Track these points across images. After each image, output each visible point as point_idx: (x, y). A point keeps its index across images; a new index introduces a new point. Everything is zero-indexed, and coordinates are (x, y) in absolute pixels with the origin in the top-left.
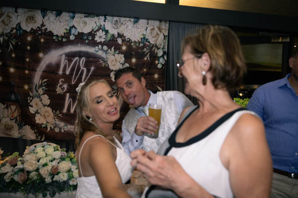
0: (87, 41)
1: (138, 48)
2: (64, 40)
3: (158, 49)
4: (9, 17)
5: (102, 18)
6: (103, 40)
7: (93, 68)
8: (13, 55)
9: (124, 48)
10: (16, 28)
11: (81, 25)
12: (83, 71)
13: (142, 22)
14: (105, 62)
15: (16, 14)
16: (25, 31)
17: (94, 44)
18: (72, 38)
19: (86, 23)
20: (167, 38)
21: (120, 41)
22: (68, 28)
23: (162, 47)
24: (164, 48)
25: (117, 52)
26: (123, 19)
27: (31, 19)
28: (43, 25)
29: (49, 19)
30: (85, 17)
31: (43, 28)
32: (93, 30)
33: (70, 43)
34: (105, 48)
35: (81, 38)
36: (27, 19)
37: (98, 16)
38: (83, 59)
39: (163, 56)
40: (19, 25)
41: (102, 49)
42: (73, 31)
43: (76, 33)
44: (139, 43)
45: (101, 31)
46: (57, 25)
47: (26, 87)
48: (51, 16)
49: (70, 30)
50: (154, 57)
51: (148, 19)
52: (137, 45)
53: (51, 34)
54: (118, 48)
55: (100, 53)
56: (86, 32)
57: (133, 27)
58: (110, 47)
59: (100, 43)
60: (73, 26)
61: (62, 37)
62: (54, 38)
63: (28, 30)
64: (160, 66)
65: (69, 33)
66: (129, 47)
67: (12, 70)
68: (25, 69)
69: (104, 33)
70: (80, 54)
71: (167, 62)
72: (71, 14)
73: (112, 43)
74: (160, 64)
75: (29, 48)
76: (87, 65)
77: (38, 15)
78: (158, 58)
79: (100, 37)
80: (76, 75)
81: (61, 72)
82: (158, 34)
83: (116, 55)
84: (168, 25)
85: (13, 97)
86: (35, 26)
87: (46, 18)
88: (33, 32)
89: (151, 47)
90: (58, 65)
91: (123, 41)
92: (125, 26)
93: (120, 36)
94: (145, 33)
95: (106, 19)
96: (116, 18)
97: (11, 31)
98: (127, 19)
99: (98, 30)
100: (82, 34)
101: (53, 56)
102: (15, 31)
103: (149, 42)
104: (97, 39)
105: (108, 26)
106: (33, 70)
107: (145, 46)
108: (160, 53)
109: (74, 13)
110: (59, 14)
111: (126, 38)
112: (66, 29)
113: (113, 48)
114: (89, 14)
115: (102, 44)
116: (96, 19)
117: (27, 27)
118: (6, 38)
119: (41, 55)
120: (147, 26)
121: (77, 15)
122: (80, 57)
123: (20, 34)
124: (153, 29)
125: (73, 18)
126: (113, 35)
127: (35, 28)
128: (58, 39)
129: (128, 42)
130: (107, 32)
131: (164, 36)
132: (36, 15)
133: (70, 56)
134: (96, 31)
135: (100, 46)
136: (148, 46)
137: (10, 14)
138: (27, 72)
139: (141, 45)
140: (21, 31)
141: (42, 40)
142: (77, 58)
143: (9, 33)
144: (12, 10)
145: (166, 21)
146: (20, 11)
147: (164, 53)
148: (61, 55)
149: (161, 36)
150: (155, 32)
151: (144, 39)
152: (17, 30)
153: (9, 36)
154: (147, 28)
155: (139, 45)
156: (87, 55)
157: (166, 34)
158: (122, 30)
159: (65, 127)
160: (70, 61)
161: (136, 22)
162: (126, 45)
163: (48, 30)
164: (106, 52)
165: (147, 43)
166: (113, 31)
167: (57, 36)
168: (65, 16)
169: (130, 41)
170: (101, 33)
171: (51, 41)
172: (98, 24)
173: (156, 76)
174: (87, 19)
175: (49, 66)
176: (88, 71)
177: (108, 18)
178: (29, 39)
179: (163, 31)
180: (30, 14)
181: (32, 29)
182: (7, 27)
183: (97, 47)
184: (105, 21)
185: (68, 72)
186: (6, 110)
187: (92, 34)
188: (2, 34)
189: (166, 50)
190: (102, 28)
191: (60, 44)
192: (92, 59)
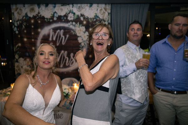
0: (63, 20)
1: (93, 22)
2: (51, 20)
3: (105, 21)
4: (21, 10)
5: (71, 5)
6: (72, 19)
7: (68, 36)
8: (25, 31)
9: (85, 23)
10: (25, 16)
11: (60, 11)
12: (62, 38)
13: (95, 6)
14: (74, 31)
15: (24, 8)
16: (30, 17)
17: (67, 21)
18: (55, 19)
19: (62, 10)
20: (110, 15)
21: (82, 19)
22: (53, 13)
23: (107, 20)
24: (108, 21)
25: (81, 25)
26: (83, 5)
27: (32, 10)
28: (39, 13)
29: (42, 9)
30: (62, 6)
31: (39, 15)
32: (66, 13)
33: (54, 22)
34: (74, 23)
35: (60, 19)
36: (30, 10)
37: (68, 4)
38: (62, 31)
40: (26, 14)
41: (72, 24)
42: (55, 15)
43: (57, 16)
44: (93, 19)
45: (71, 14)
46: (46, 12)
47: (33, 48)
48: (43, 7)
49: (54, 15)
51: (98, 4)
52: (92, 20)
53: (43, 18)
54: (81, 23)
55: (71, 27)
56: (63, 14)
57: (89, 9)
58: (76, 23)
59: (71, 21)
60: (55, 12)
61: (50, 19)
62: (46, 20)
63: (32, 16)
65: (53, 16)
66: (88, 22)
67: (25, 40)
68: (32, 39)
69: (73, 14)
70: (60, 28)
72: (54, 5)
73: (77, 20)
75: (33, 27)
76: (65, 34)
77: (36, 7)
79: (71, 17)
80: (59, 40)
81: (50, 39)
82: (104, 12)
83: (80, 27)
84: (110, 6)
85: (27, 54)
86: (35, 14)
87: (40, 8)
90: (49, 35)
91: (84, 18)
92: (85, 9)
93: (82, 15)
94: (96, 12)
95: (73, 6)
96: (79, 5)
97: (23, 18)
98: (86, 5)
99: (69, 13)
100: (61, 16)
101: (46, 31)
102: (24, 18)
103: (99, 18)
104: (69, 18)
105: (75, 10)
106: (36, 39)
107: (97, 20)
109: (55, 4)
110: (47, 6)
111: (86, 16)
112: (52, 14)
113: (78, 23)
114: (64, 4)
115: (72, 21)
116: (67, 6)
117: (31, 15)
118: (21, 22)
119: (39, 30)
120: (98, 8)
121: (57, 5)
122: (60, 30)
124: (101, 10)
125: (55, 7)
126: (78, 16)
127: (35, 15)
128: (48, 20)
129: (87, 19)
130: (74, 14)
131: (109, 13)
132: (35, 7)
133: (55, 30)
134: (68, 14)
135: (71, 23)
136: (99, 20)
137: (21, 8)
138: (33, 40)
139: (95, 20)
140: (28, 18)
141: (39, 22)
142: (59, 31)
143: (22, 19)
144: (22, 6)
145: (109, 4)
146: (26, 6)
147: (109, 23)
148: (50, 30)
149: (107, 14)
150: (102, 12)
151: (96, 16)
152: (26, 17)
153: (22, 20)
154: (97, 9)
155: (93, 20)
156: (64, 28)
157: (110, 12)
158: (83, 11)
159: (55, 69)
160: (55, 32)
161: (91, 6)
162: (86, 21)
163: (42, 16)
164: (74, 26)
165: (98, 19)
166: (78, 13)
167: (47, 19)
168: (51, 6)
169: (88, 18)
171: (43, 22)
172: (69, 9)
174: (63, 7)
175: (44, 36)
176: (65, 37)
177: (75, 5)
178: (32, 21)
179: (107, 10)
180: (31, 7)
181: (33, 16)
182: (20, 16)
183: (69, 23)
184: (73, 7)
185: (54, 39)
186: (24, 61)
187: (66, 16)
188: (18, 20)
189: (110, 22)
190: (71, 12)
191: (49, 23)
192: (67, 31)
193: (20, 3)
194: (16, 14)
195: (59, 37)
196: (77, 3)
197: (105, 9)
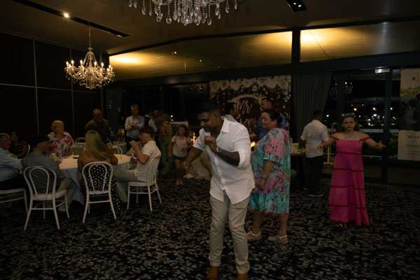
0: (249, 92)
1: (274, 92)
2: (239, 92)
3: (285, 91)
7: (252, 106)
9: (267, 93)
10: (219, 90)
12: (247, 107)
13: (276, 77)
14: (257, 101)
15: (219, 83)
16: (222, 91)
17: (252, 93)
18: (242, 91)
19: (247, 83)
20: (291, 84)
21: (264, 89)
23: (287, 90)
25: (263, 95)
26: (266, 78)
27: (224, 84)
28: (229, 86)
31: (230, 88)
32: (251, 86)
33: (241, 93)
35: (246, 91)
38: (247, 101)
39: (288, 95)
40: (220, 88)
41: (256, 95)
42: (242, 87)
43: (244, 88)
44: (275, 89)
46: (235, 86)
48: (233, 81)
50: (283, 96)
51: (279, 75)
52: (273, 90)
54: (263, 93)
55: (255, 97)
56: (248, 87)
57: (271, 81)
58: (259, 93)
60: (242, 85)
64: (286, 101)
65: (240, 89)
66: (269, 92)
70: (245, 99)
71: (292, 98)
73: (260, 91)
74: (287, 99)
75: (224, 98)
76: (249, 104)
77: (227, 82)
78: (285, 97)
79: (255, 89)
80: (244, 109)
82: (285, 83)
84: (291, 76)
86: (226, 87)
87: (231, 83)
88: (226, 90)
89: (281, 90)
91: (266, 89)
92: (267, 81)
93: (265, 86)
94: (277, 83)
95: (257, 79)
96: (262, 78)
97: (217, 91)
98: (268, 77)
100: (246, 88)
103: (280, 88)
104: (253, 90)
105: (259, 82)
107: (277, 91)
108: (286, 93)
109: (242, 78)
110: (235, 80)
111: (268, 87)
112: (239, 87)
113: (261, 94)
114: (250, 77)
115: (256, 92)
116: (252, 79)
117: (223, 89)
118: (216, 95)
120: (279, 79)
121: (244, 79)
123: (220, 92)
124: (282, 80)
125: (242, 81)
126: (261, 87)
128: (236, 93)
129: (268, 89)
130: (258, 85)
131: (289, 83)
133: (241, 100)
134: (253, 86)
136: (279, 90)
137: (217, 84)
141: (229, 94)
142: (244, 101)
144: (217, 82)
145: (289, 74)
146: (220, 81)
147: (289, 93)
148: (238, 100)
149: (287, 84)
150: (283, 82)
151: (277, 87)
153: (217, 93)
156: (249, 99)
157: (290, 81)
158: (265, 83)
160: (241, 103)
161: (273, 78)
163: (232, 89)
164: (258, 96)
166: (261, 85)
167: (235, 91)
168: (239, 81)
170: (255, 87)
171: (233, 94)
172: (254, 82)
173: (284, 107)
174: (248, 80)
176: (250, 107)
177: (259, 78)
178: (224, 94)
179: (288, 80)
180: (224, 82)
182: (215, 90)
187: (251, 88)
188: (214, 94)
189: (290, 91)
190: (255, 84)
191: (237, 95)
192: (251, 101)
193: (216, 80)
194: (212, 88)
195: (244, 106)
196: (260, 76)
197: (286, 79)
